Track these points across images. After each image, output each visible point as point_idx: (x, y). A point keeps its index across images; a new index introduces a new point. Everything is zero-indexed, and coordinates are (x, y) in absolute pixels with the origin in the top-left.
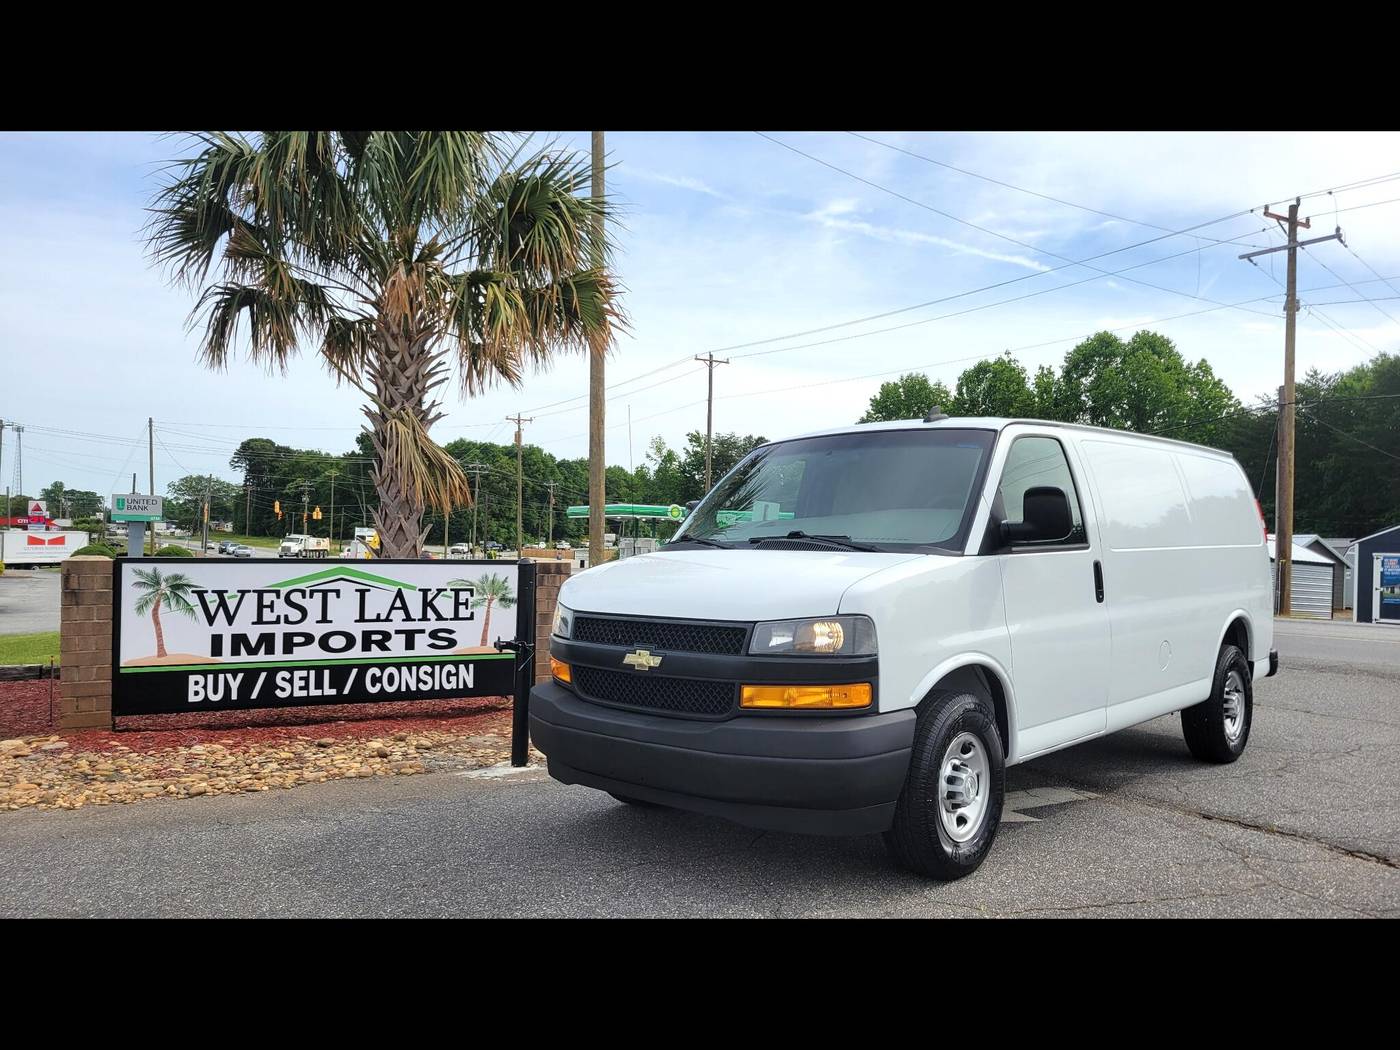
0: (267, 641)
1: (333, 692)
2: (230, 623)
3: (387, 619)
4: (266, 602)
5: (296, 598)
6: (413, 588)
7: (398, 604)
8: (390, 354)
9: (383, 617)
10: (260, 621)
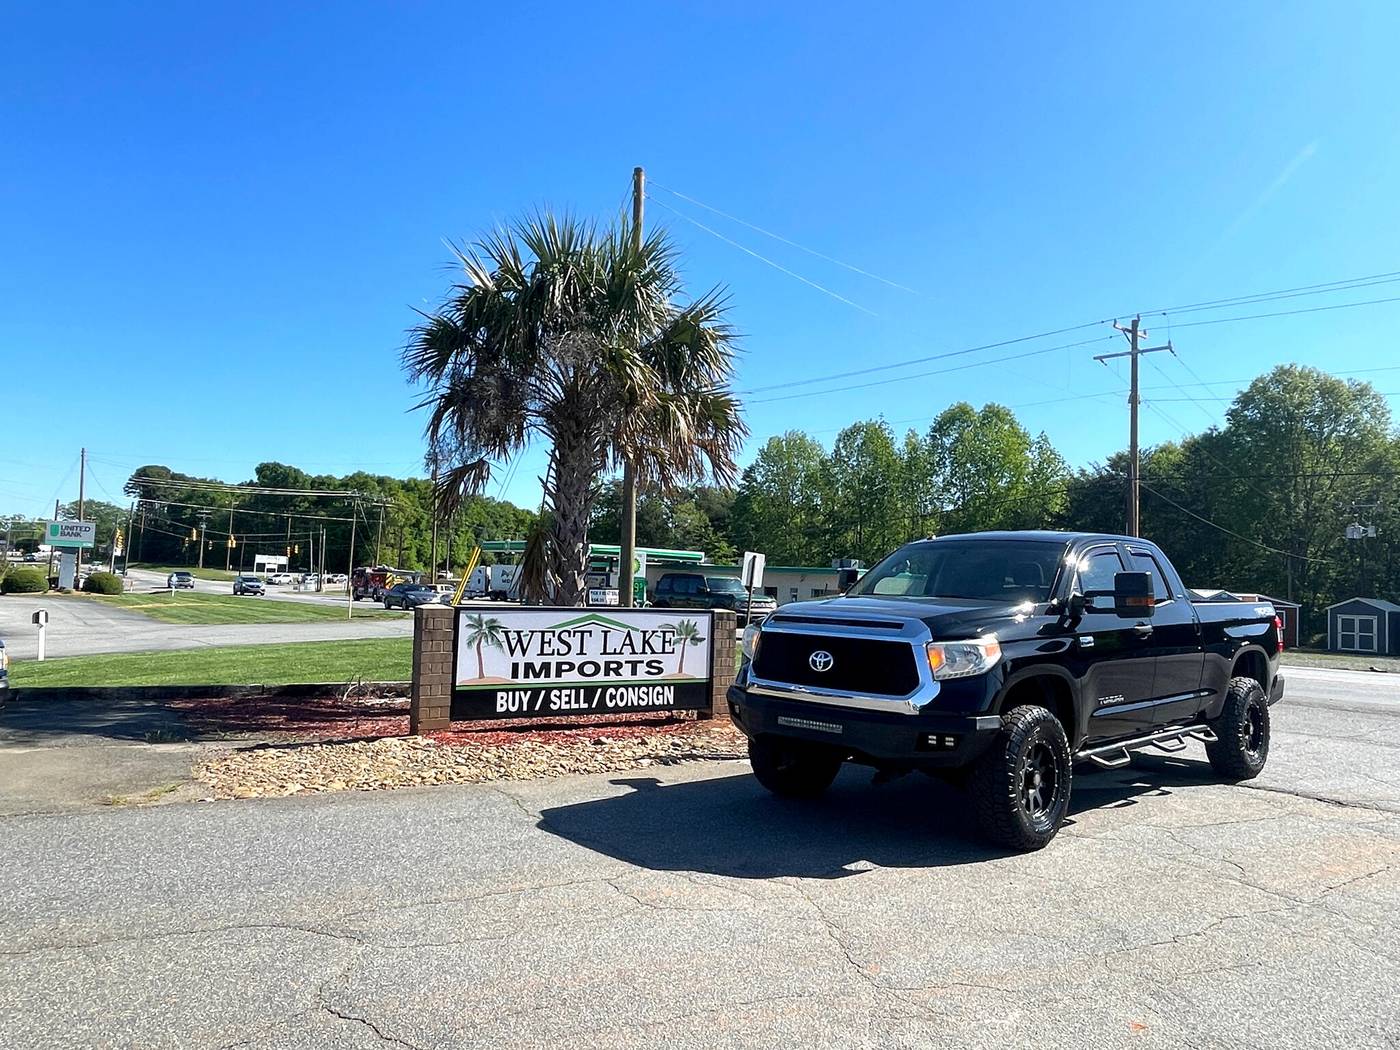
0: (546, 666)
1: (586, 706)
2: (524, 655)
3: (621, 653)
4: (546, 640)
5: (565, 636)
6: (637, 630)
7: (628, 642)
8: (571, 449)
9: (618, 651)
10: (542, 653)
